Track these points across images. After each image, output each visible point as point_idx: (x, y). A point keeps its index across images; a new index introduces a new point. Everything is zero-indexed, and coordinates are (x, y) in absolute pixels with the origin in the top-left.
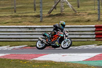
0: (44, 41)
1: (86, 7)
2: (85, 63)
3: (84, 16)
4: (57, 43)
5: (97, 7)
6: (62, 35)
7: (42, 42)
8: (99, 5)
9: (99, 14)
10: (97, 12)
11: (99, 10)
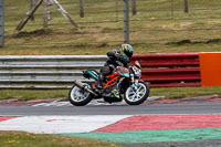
1: (99, 16)
2: (96, 136)
3: (95, 36)
4: (116, 92)
5: (121, 16)
6: (127, 75)
7: (83, 90)
8: (126, 12)
10: (122, 26)
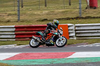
0: (38, 39)
3: (4, 17)
4: (52, 41)
5: (16, 8)
6: (57, 34)
7: (36, 41)
8: (19, 6)
9: (19, 15)
10: (17, 13)
11: (19, 11)
